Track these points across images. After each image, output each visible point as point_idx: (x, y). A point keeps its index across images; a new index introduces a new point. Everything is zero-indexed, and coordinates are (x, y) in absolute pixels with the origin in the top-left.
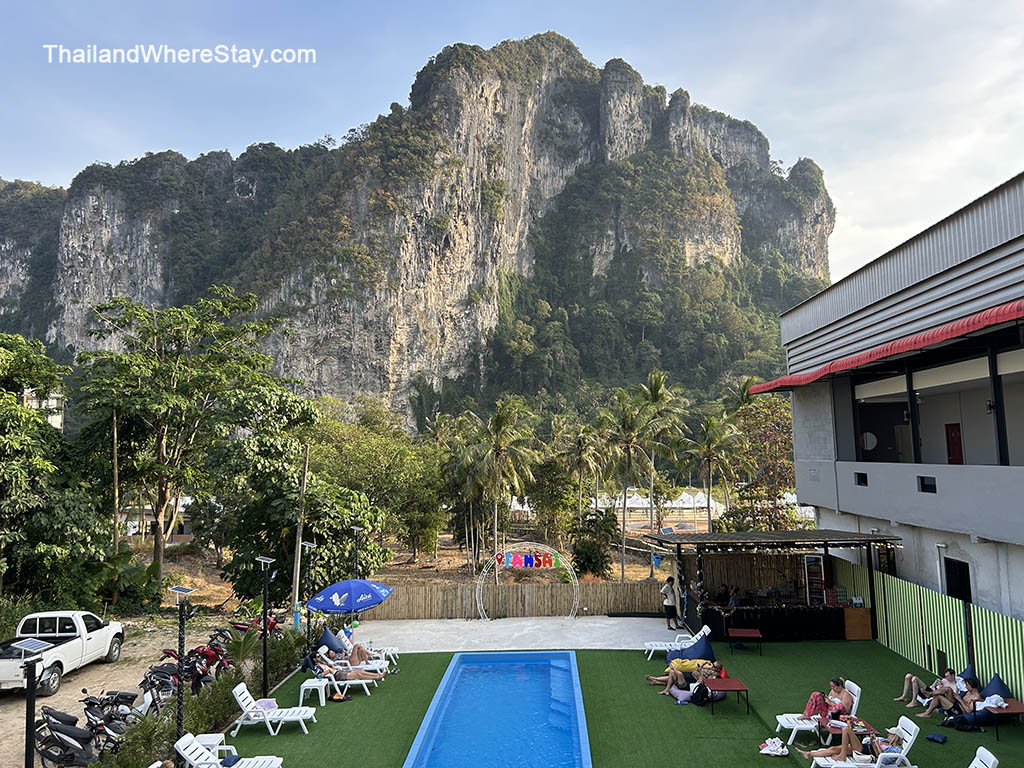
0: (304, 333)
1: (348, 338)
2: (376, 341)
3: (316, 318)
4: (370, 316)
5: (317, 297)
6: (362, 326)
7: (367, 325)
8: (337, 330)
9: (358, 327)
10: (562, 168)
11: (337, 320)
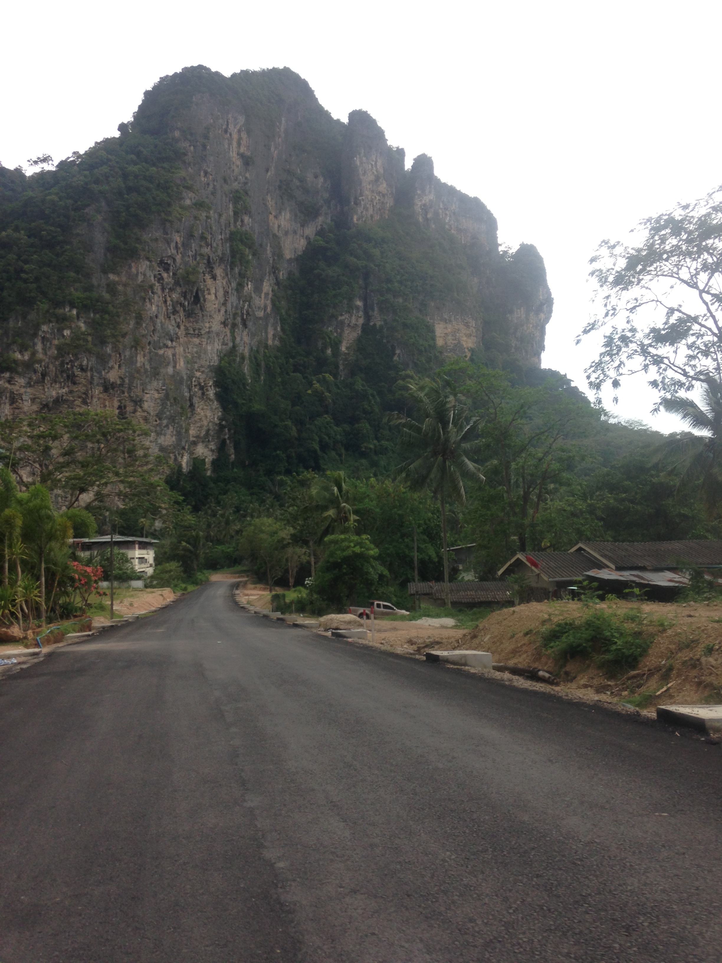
0: (28, 393)
1: (85, 402)
2: (120, 407)
3: (44, 375)
4: (113, 376)
5: (44, 349)
6: (101, 389)
7: (108, 387)
8: (71, 392)
9: (97, 391)
10: (303, 226)
11: (72, 379)
